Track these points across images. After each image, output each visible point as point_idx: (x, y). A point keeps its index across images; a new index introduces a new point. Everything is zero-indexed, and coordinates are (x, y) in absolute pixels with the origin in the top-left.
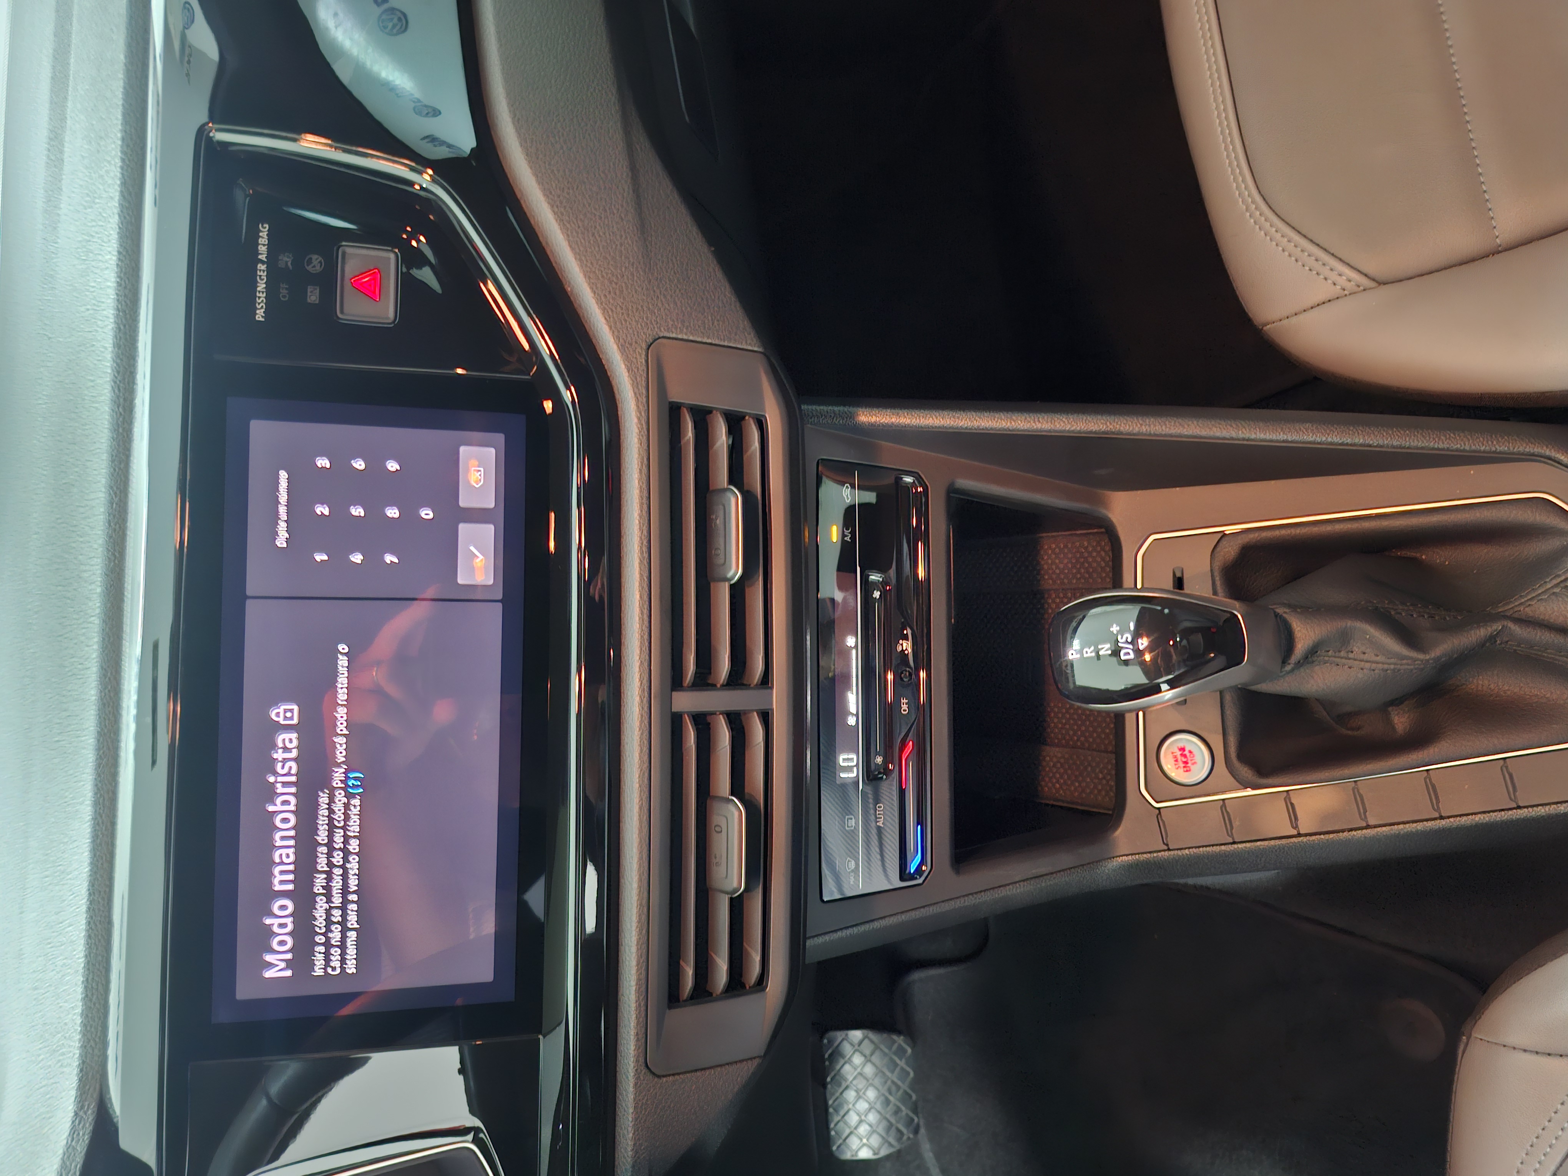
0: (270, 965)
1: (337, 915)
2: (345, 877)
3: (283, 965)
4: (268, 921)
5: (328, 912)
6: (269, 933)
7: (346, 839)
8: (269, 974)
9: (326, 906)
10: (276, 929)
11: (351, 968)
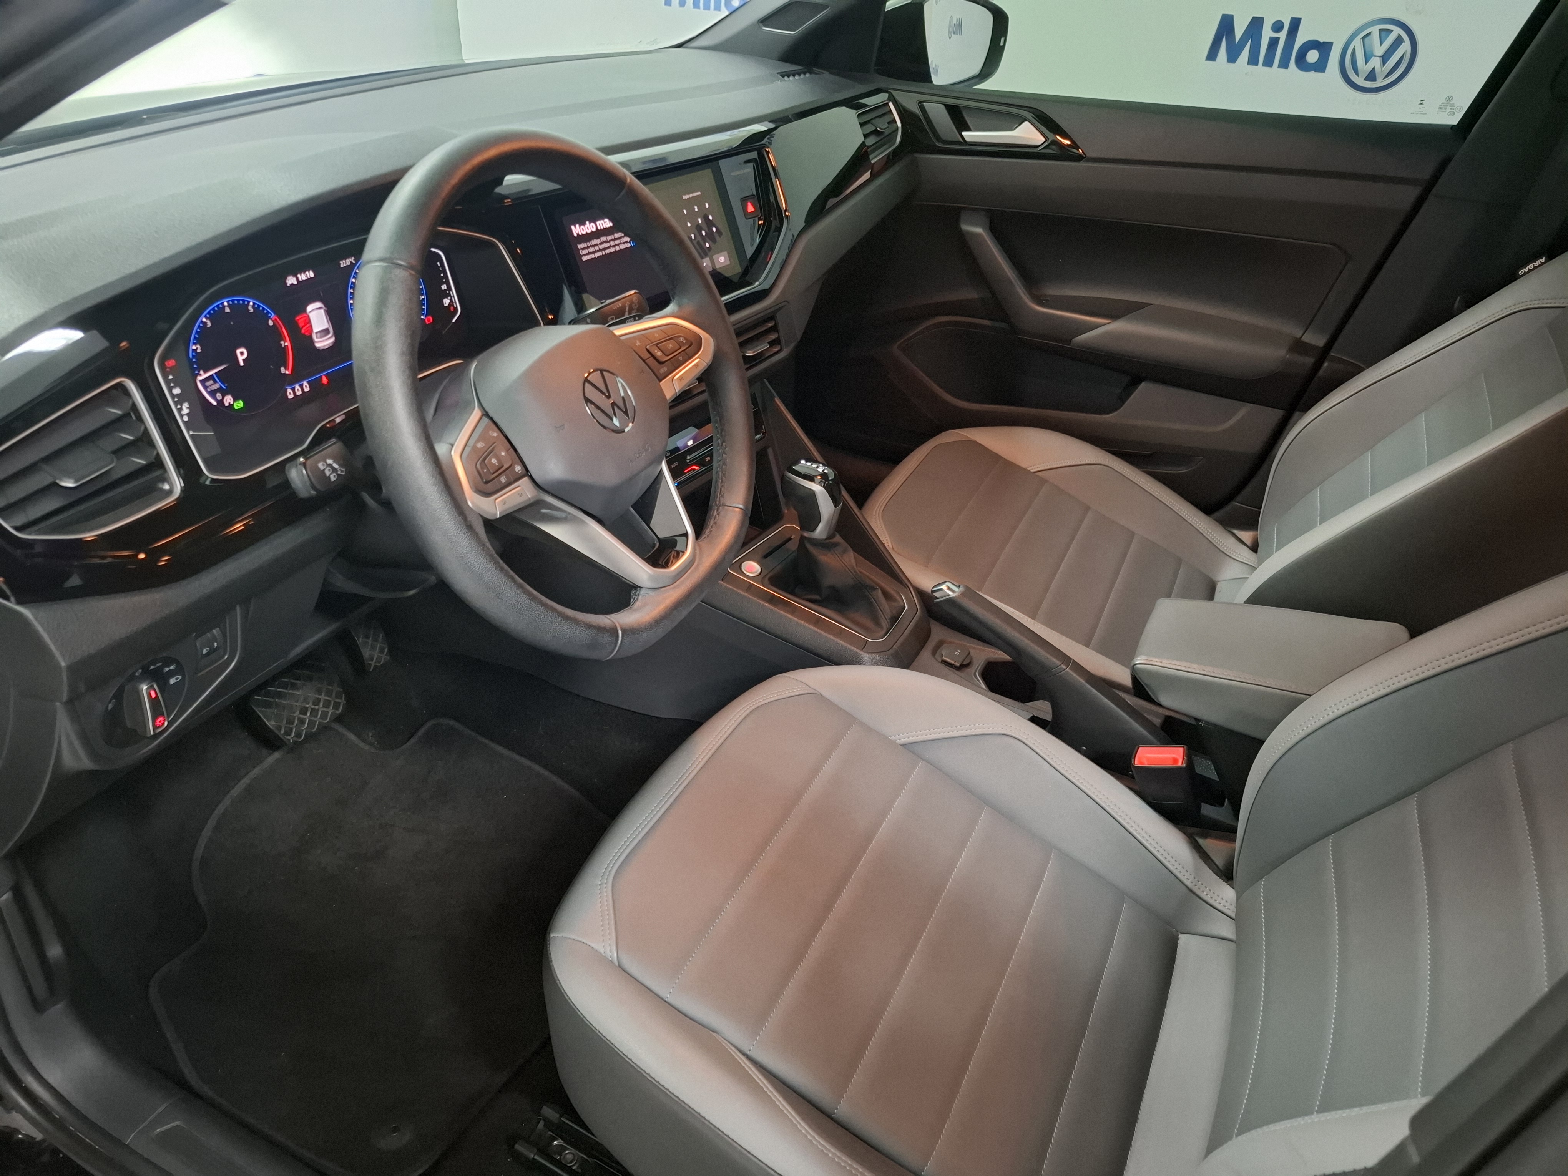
0: (575, 227)
1: (597, 248)
2: (608, 248)
3: (577, 232)
4: (587, 222)
5: (596, 245)
6: (584, 224)
7: (618, 245)
8: (573, 227)
9: (598, 243)
10: (586, 226)
11: (584, 259)
